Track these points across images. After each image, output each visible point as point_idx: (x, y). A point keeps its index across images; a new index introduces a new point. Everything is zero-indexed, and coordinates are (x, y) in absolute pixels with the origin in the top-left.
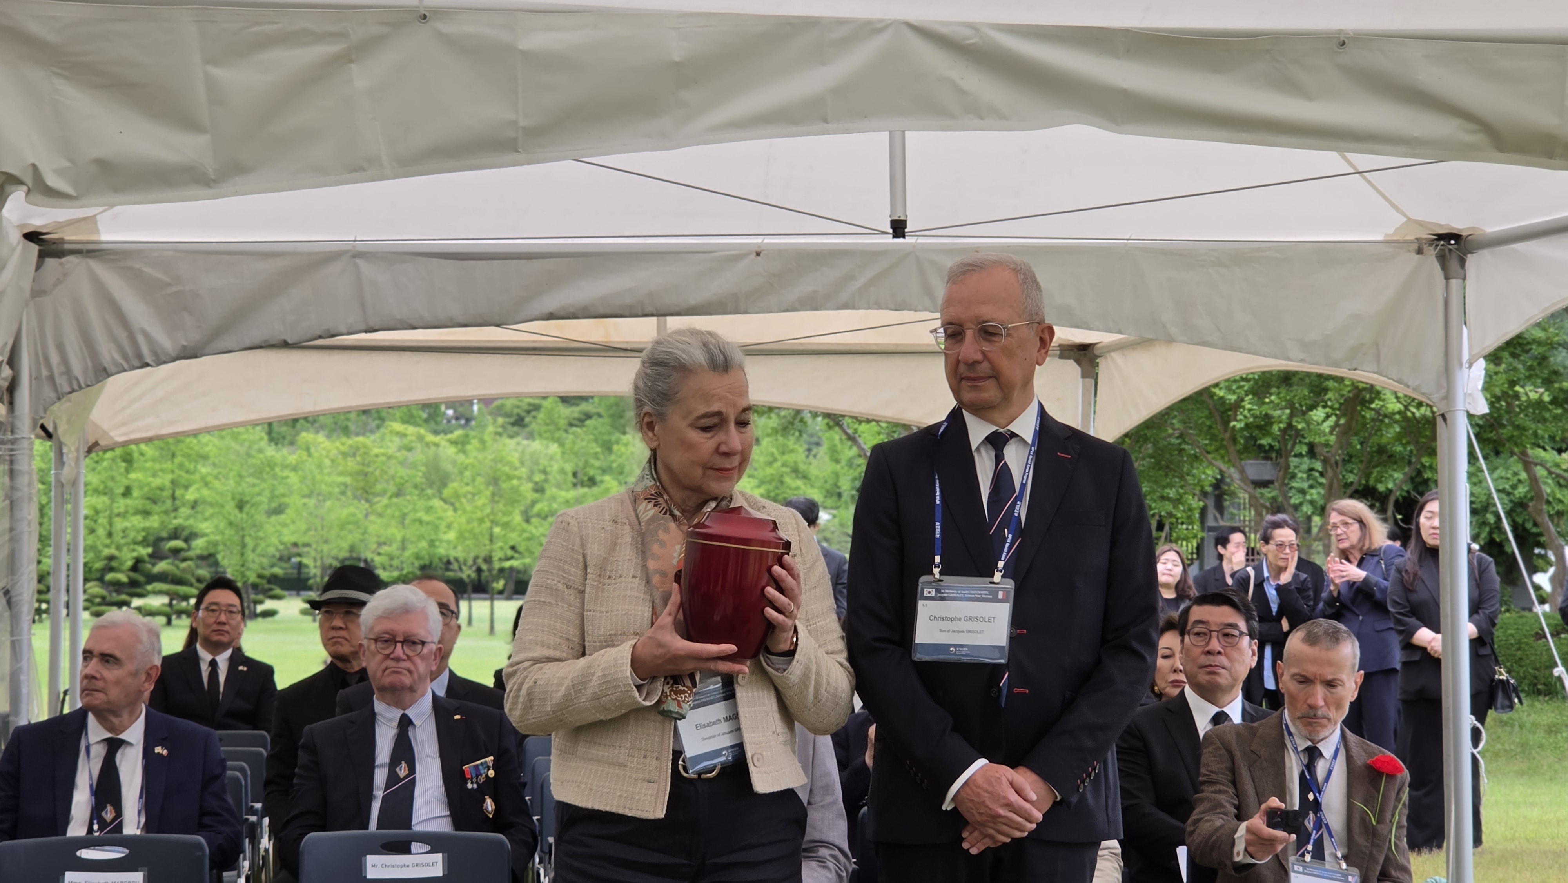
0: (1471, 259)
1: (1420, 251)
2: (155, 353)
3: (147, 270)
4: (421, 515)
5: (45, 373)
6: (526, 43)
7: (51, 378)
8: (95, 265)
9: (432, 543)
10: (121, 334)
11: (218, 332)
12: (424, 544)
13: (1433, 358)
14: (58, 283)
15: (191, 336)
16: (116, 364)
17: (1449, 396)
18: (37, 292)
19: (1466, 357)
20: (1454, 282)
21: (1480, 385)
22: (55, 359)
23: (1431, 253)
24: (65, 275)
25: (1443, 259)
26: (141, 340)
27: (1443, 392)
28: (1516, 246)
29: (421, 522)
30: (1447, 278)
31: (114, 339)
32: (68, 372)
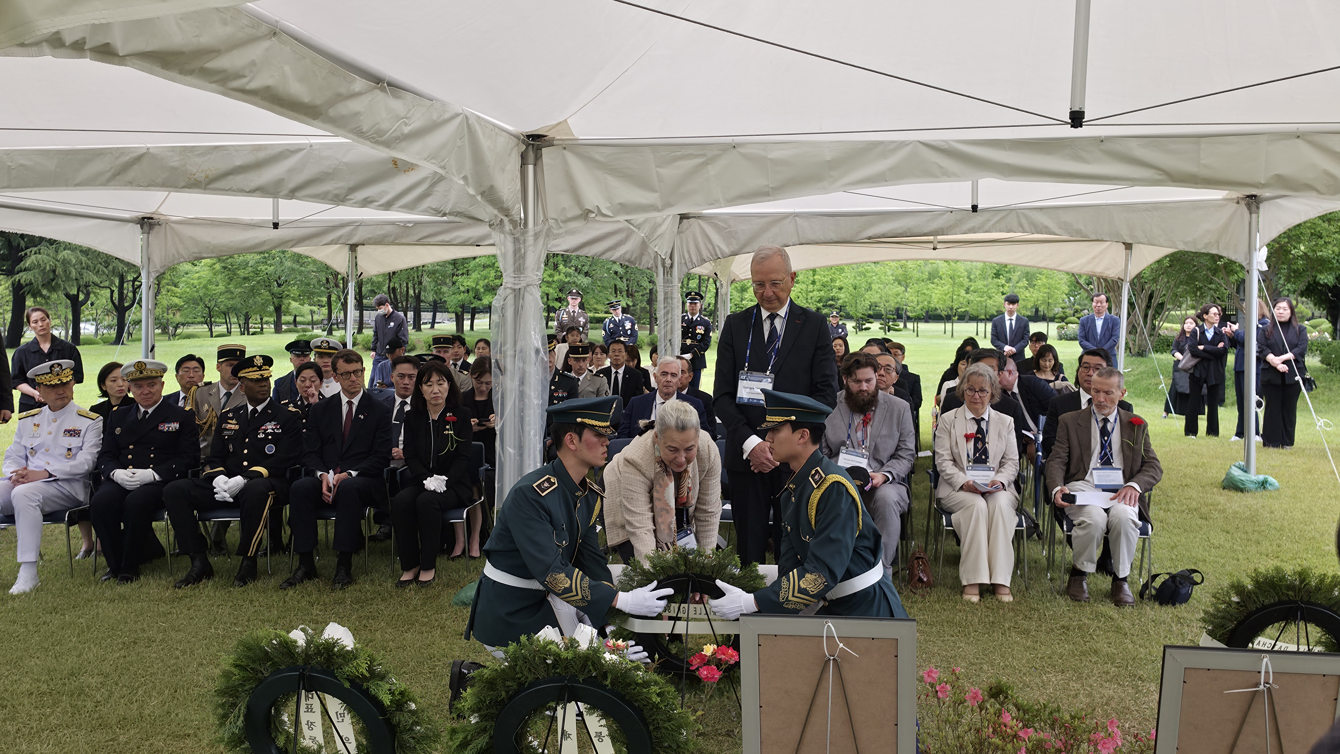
0: (1261, 206)
1: (1238, 203)
2: (722, 253)
3: (719, 223)
4: (925, 291)
5: (683, 261)
6: (771, 156)
7: (686, 263)
8: (700, 221)
9: (929, 302)
10: (710, 247)
11: (745, 245)
12: (926, 303)
13: (1244, 247)
14: (687, 229)
15: (735, 247)
16: (708, 258)
17: (1250, 263)
18: (679, 233)
19: (1258, 246)
20: (1254, 216)
21: (1265, 258)
22: (687, 256)
23: (1243, 203)
24: (690, 226)
25: (1249, 206)
26: (717, 249)
27: (1248, 261)
28: (1278, 200)
29: (924, 294)
30: (1250, 214)
31: (708, 249)
32: (691, 261)
